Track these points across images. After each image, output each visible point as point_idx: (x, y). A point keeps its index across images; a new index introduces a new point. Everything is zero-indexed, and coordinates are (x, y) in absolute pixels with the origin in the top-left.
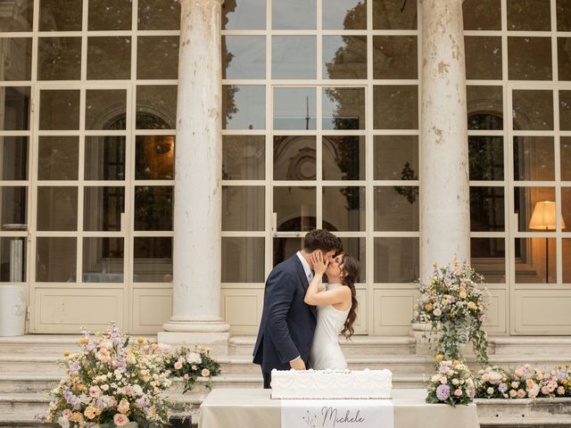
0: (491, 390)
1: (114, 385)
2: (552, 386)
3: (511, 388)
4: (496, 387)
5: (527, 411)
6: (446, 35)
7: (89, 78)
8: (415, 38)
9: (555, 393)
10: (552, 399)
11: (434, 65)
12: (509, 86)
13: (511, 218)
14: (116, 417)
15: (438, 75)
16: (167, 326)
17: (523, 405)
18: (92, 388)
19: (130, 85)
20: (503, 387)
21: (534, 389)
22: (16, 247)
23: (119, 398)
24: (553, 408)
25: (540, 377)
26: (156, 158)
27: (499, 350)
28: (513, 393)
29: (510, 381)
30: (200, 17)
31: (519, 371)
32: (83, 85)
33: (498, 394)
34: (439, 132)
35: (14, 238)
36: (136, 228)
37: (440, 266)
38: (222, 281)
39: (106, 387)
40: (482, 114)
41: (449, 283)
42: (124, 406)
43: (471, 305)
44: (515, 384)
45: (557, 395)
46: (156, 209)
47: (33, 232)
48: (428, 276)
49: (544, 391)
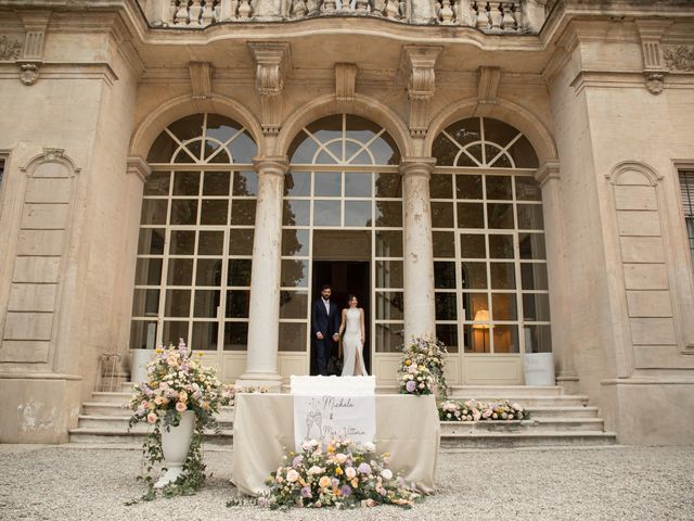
0: (449, 415)
1: (177, 381)
2: (489, 412)
3: (462, 414)
4: (453, 413)
5: (473, 429)
6: (419, 199)
7: (201, 224)
8: (401, 202)
9: (491, 417)
10: (490, 421)
11: (412, 216)
12: (458, 232)
13: (461, 312)
14: (178, 404)
15: (414, 222)
16: (243, 377)
17: (470, 426)
18: (162, 384)
19: (227, 229)
20: (457, 414)
21: (477, 415)
22: (151, 327)
23: (180, 390)
24: (490, 427)
25: (481, 407)
26: (241, 272)
27: (455, 393)
28: (464, 417)
29: (461, 410)
30: (269, 185)
31: (468, 403)
32: (198, 228)
33: (454, 418)
34: (415, 256)
35: (150, 322)
36: (227, 316)
37: (416, 336)
38: (279, 350)
39: (171, 383)
40: (441, 244)
41: (422, 347)
42: (184, 396)
43: (436, 360)
44: (465, 412)
45: (493, 419)
46: (240, 304)
47: (162, 318)
48: (408, 344)
49: (484, 416)
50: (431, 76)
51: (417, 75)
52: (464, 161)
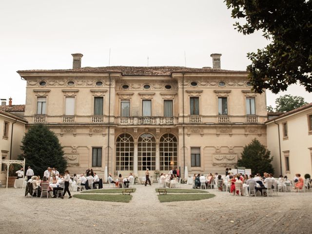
50: (159, 132)
51: (157, 132)
52: (165, 141)
